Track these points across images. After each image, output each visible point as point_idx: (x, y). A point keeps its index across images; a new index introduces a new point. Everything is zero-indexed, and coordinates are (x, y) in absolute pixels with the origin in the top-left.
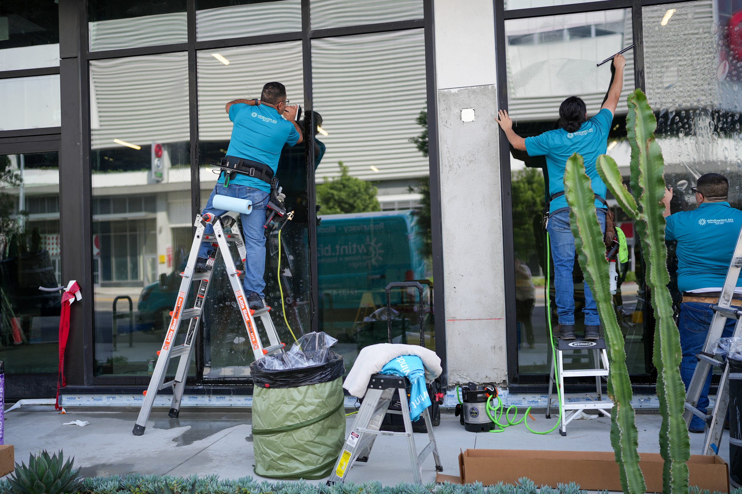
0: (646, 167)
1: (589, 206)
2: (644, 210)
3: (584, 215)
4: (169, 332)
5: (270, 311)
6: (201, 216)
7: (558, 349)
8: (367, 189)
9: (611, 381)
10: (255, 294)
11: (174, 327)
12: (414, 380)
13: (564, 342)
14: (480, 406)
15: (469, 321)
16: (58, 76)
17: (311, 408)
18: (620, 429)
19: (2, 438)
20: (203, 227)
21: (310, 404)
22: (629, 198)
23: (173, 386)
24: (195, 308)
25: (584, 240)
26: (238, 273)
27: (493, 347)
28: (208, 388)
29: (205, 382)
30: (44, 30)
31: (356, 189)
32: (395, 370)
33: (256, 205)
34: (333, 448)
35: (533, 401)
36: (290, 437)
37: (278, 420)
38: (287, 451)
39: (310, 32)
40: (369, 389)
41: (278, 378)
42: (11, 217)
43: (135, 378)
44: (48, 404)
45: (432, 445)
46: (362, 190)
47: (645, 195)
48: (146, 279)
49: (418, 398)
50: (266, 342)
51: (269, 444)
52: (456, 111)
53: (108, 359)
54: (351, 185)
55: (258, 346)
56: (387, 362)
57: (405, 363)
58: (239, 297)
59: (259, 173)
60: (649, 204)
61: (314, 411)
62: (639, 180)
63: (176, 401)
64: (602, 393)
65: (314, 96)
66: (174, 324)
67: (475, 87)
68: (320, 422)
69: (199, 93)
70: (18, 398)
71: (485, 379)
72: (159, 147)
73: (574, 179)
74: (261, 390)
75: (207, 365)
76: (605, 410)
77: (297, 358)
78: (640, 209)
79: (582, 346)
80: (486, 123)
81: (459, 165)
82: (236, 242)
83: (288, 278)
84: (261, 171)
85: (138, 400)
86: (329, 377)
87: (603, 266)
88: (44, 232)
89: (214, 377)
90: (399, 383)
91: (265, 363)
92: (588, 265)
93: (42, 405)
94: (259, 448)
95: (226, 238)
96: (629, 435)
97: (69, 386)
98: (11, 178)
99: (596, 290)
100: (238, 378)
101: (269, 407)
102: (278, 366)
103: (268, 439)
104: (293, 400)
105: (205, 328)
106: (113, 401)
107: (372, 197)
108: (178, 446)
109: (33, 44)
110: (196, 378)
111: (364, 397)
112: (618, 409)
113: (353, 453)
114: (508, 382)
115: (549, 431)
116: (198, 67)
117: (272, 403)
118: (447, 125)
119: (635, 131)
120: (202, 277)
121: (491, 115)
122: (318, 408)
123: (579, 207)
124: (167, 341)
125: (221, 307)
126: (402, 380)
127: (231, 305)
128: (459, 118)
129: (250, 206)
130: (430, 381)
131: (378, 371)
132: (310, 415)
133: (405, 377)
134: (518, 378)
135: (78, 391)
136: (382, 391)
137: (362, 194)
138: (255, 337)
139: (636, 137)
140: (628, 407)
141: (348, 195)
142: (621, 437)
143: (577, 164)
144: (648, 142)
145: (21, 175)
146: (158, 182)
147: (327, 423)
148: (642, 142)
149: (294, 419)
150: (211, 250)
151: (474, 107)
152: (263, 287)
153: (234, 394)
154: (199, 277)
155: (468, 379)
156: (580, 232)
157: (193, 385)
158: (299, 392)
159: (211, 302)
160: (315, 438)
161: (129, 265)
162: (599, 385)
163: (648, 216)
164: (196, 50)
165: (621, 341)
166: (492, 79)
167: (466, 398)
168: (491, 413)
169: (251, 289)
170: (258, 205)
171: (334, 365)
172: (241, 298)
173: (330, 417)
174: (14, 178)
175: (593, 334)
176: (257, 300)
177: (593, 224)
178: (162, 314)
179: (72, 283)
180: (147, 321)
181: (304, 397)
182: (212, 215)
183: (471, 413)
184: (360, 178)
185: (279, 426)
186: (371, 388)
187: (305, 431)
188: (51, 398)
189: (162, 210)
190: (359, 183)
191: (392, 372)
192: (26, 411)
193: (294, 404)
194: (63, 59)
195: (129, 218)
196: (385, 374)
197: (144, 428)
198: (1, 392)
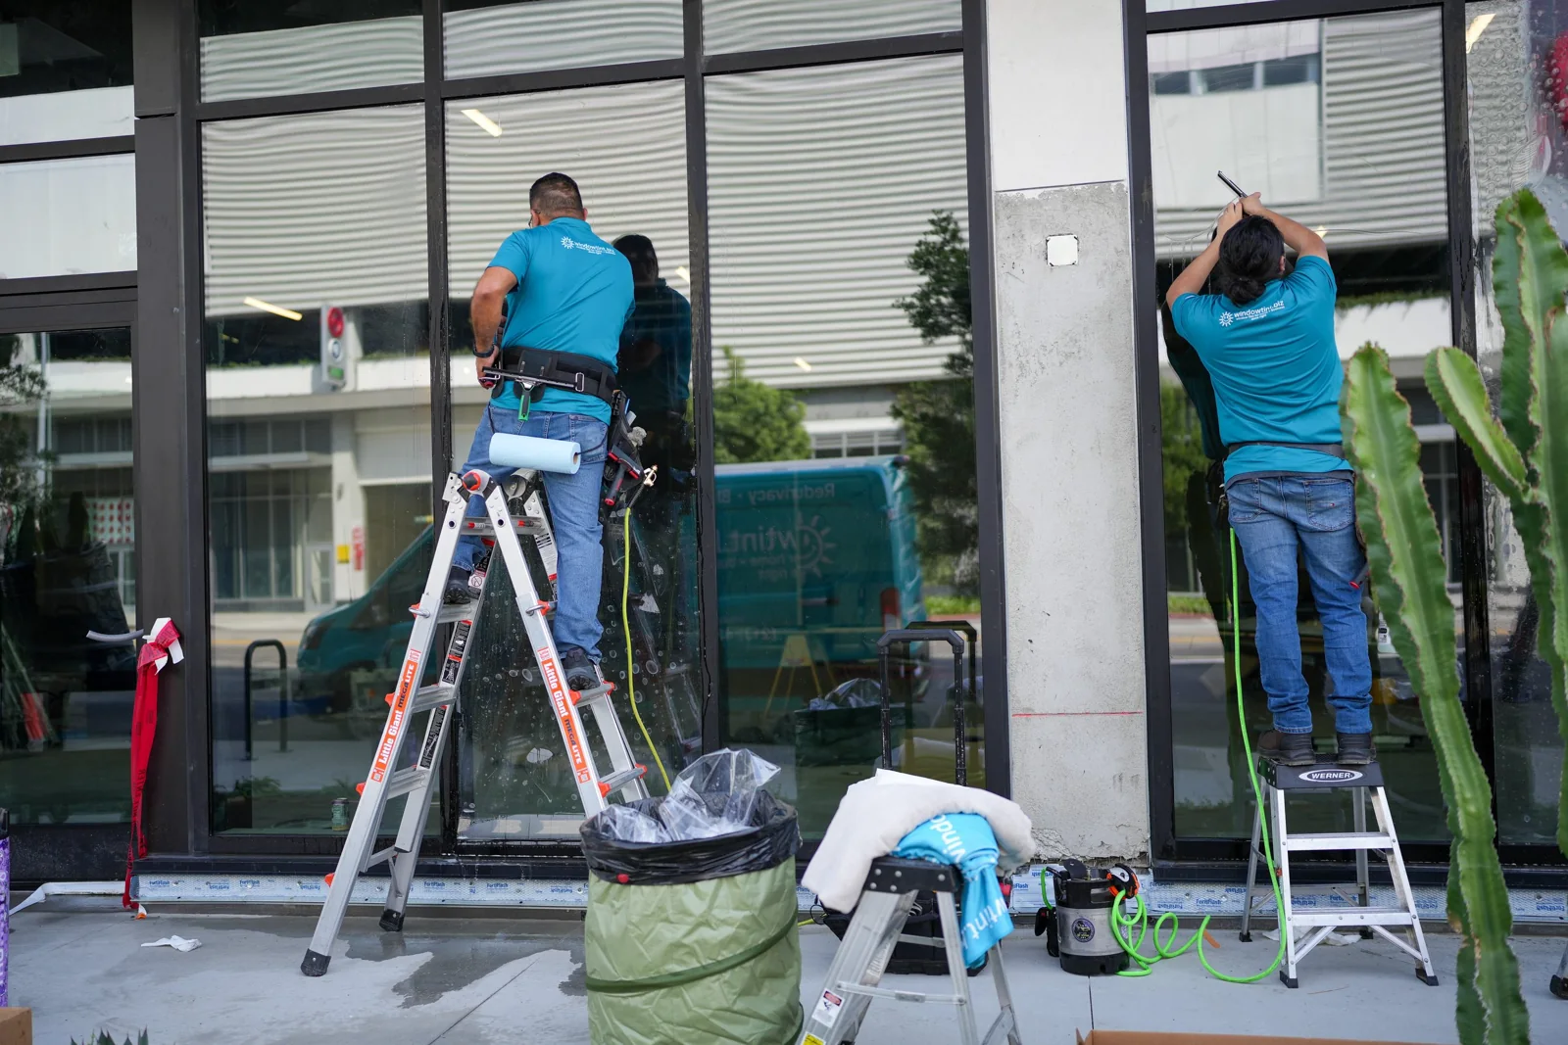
0: (1544, 377)
1: (1403, 469)
2: (1540, 478)
3: (1392, 490)
4: (385, 741)
5: (612, 693)
6: (459, 476)
7: (1275, 786)
8: (782, 406)
9: (1459, 888)
10: (579, 650)
11: (395, 728)
12: (972, 875)
13: (1289, 771)
14: (1096, 916)
15: (1063, 718)
16: (131, 158)
17: (727, 931)
18: (1484, 1005)
19: (4, 987)
20: (464, 503)
21: (724, 922)
22: (1506, 450)
23: (391, 860)
24: (442, 684)
25: (1394, 549)
26: (543, 608)
27: (1117, 778)
28: (469, 862)
29: (462, 850)
30: (97, 53)
31: (760, 406)
32: (929, 848)
33: (589, 454)
34: (775, 1023)
35: (1207, 902)
36: (677, 1001)
37: (650, 960)
38: (670, 1033)
39: (703, 61)
40: (867, 893)
41: (649, 862)
42: (23, 464)
43: (304, 838)
44: (107, 892)
45: (1006, 1019)
46: (773, 408)
47: (1542, 443)
48: (308, 594)
49: (981, 914)
50: (604, 765)
51: (629, 1016)
52: (1037, 241)
53: (237, 783)
54: (749, 398)
55: (588, 773)
56: (910, 830)
57: (954, 832)
58: (544, 663)
59: (594, 383)
60: (1550, 465)
61: (733, 939)
62: (1530, 408)
63: (398, 893)
64: (1371, 884)
65: (710, 202)
66: (396, 723)
67: (1079, 187)
68: (747, 964)
69: (450, 197)
70: (39, 880)
71: (1099, 850)
72: (337, 315)
73: (1368, 406)
74: (608, 889)
75: (466, 811)
76: (1385, 927)
77: (687, 810)
78: (1532, 478)
79: (1329, 779)
80: (1105, 268)
81: (1041, 364)
82: (536, 536)
83: (651, 616)
84: (598, 379)
85: (311, 888)
86: (768, 858)
87: (1438, 612)
88: (92, 495)
89: (481, 839)
90: (938, 881)
91: (615, 823)
92: (1404, 610)
93: (93, 895)
94: (604, 1023)
95: (515, 528)
96: (1505, 1019)
97: (153, 856)
98: (22, 380)
99: (1424, 670)
100: (536, 841)
101: (626, 929)
102: (647, 834)
103: (624, 1002)
104: (686, 912)
105: (461, 728)
106: (253, 890)
107: (792, 423)
108: (407, 1004)
109: (74, 86)
110: (441, 841)
111: (854, 910)
112: (1478, 956)
113: (827, 1040)
114: (1150, 857)
115: (1257, 976)
116: (447, 140)
117: (635, 919)
118: (1014, 272)
119: (1519, 290)
120: (456, 614)
121: (1116, 249)
122: (743, 932)
123: (1381, 472)
124: (380, 760)
125: (498, 681)
126: (945, 873)
127: (521, 678)
128: (1043, 257)
129: (576, 454)
130: (1006, 872)
131: (888, 850)
132: (725, 949)
133: (953, 866)
134: (1174, 848)
135: (175, 866)
136: (896, 897)
137: (773, 417)
138: (580, 752)
139: (1521, 304)
140: (1500, 950)
141: (745, 419)
142: (1489, 1026)
143: (1373, 368)
144: (1548, 315)
145: (42, 374)
146: (335, 388)
147: (761, 965)
148: (1536, 318)
149: (686, 958)
150: (480, 553)
151: (1076, 233)
152: (597, 634)
153: (527, 878)
154: (450, 615)
155: (1061, 847)
156: (1384, 532)
157: (434, 856)
158: (698, 893)
159: (476, 670)
160: (735, 1002)
161: (273, 567)
162: (1363, 867)
163: (1549, 494)
164: (444, 100)
165: (1484, 792)
166: (1118, 168)
167: (1065, 897)
168: (1120, 931)
169: (571, 640)
170: (594, 453)
171: (778, 831)
172: (550, 664)
173: (769, 952)
174: (27, 380)
175: (1359, 754)
176: (583, 665)
177: (1415, 513)
178: (348, 678)
179: (161, 623)
180: (318, 693)
181: (711, 907)
182: (484, 476)
183: (1077, 931)
184: (767, 382)
185: (652, 974)
186: (870, 889)
187: (712, 985)
188: (113, 880)
189: (342, 449)
190: (766, 394)
191: (921, 853)
192: (59, 911)
193: (687, 924)
194: (142, 117)
195: (274, 467)
196: (905, 857)
197: (327, 959)
198: (3, 880)
